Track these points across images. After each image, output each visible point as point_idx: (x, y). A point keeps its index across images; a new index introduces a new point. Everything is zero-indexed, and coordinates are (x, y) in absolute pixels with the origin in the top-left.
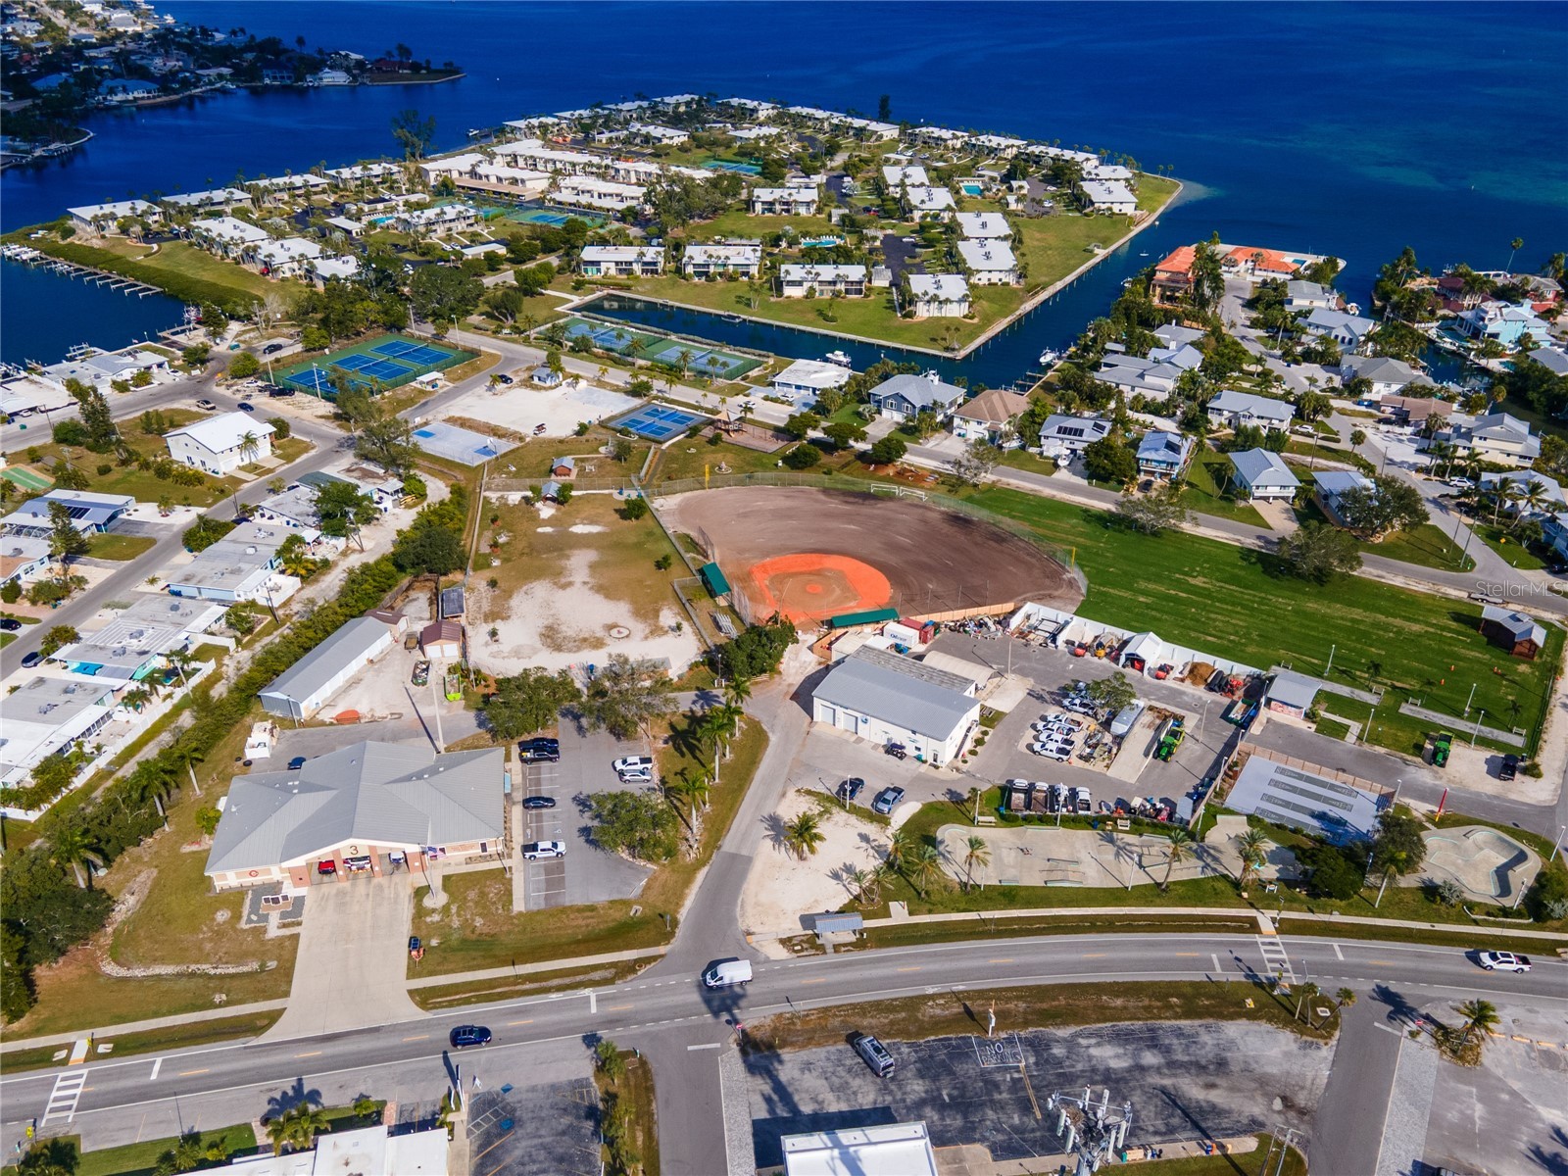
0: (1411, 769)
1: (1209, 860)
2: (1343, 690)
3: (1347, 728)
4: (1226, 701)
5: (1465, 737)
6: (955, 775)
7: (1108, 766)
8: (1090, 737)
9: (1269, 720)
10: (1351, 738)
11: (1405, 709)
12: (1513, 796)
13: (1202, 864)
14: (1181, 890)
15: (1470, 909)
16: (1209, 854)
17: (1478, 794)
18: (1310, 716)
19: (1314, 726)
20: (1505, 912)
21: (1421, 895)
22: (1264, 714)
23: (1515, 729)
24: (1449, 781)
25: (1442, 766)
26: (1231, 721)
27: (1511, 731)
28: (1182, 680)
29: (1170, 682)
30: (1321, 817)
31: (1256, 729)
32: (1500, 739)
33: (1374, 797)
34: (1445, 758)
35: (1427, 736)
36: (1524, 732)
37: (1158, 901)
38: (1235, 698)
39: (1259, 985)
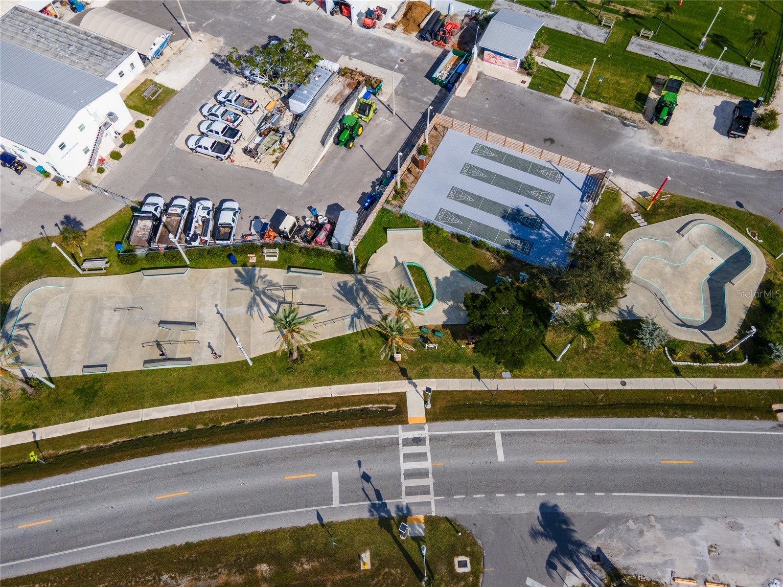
0: (629, 131)
1: (363, 303)
2: (568, 25)
3: (563, 79)
4: (437, 51)
5: (696, 78)
6: (83, 192)
7: (276, 162)
8: (266, 119)
9: (480, 75)
10: (567, 92)
11: (635, 46)
12: (741, 160)
13: (353, 310)
14: (319, 356)
15: (672, 352)
16: (366, 292)
17: (700, 161)
18: (526, 66)
19: (528, 79)
20: (716, 352)
21: (615, 333)
22: (476, 66)
23: (753, 62)
24: (671, 144)
25: (665, 123)
26: (435, 81)
27: (747, 64)
28: (393, 27)
29: (380, 32)
30: (514, 216)
31: (462, 90)
32: (736, 76)
33: (580, 179)
34: (670, 114)
35: (653, 80)
36: (762, 64)
37: (284, 380)
38: (448, 47)
39: (385, 523)
